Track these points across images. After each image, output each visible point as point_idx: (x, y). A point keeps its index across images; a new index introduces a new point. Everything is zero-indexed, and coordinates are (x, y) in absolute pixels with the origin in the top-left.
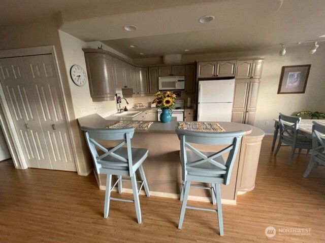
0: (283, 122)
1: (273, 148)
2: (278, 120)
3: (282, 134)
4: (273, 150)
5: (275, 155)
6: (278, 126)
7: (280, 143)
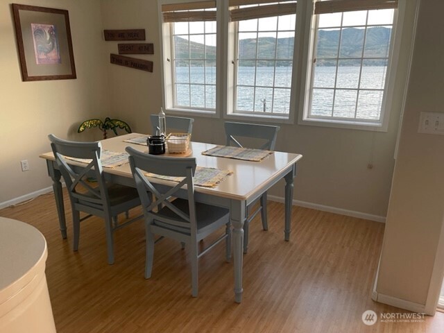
0: (65, 160)
1: (64, 231)
2: (51, 155)
3: (74, 191)
4: (65, 238)
5: (76, 251)
6: (56, 171)
7: (76, 214)
